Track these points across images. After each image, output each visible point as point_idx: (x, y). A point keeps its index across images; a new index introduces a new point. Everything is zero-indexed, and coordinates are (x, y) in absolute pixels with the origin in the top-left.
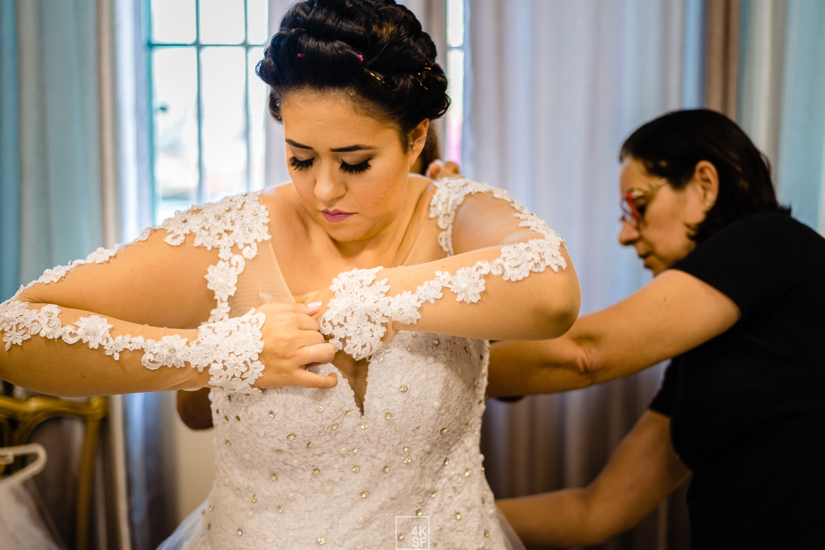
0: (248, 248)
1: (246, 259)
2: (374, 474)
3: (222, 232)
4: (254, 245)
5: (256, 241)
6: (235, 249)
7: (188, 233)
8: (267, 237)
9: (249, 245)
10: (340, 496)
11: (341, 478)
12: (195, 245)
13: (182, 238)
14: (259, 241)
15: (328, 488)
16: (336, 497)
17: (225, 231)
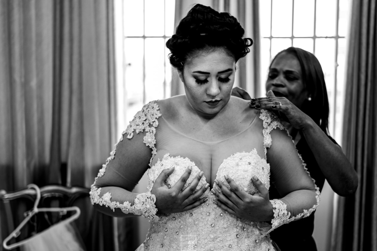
0: (155, 123)
1: (156, 128)
2: (216, 216)
3: (143, 122)
4: (156, 120)
5: (156, 118)
6: (150, 125)
7: (133, 130)
8: (160, 115)
9: (154, 121)
10: (202, 226)
11: (202, 218)
12: (137, 133)
13: (132, 134)
14: (158, 118)
15: (197, 222)
16: (200, 227)
17: (144, 121)
